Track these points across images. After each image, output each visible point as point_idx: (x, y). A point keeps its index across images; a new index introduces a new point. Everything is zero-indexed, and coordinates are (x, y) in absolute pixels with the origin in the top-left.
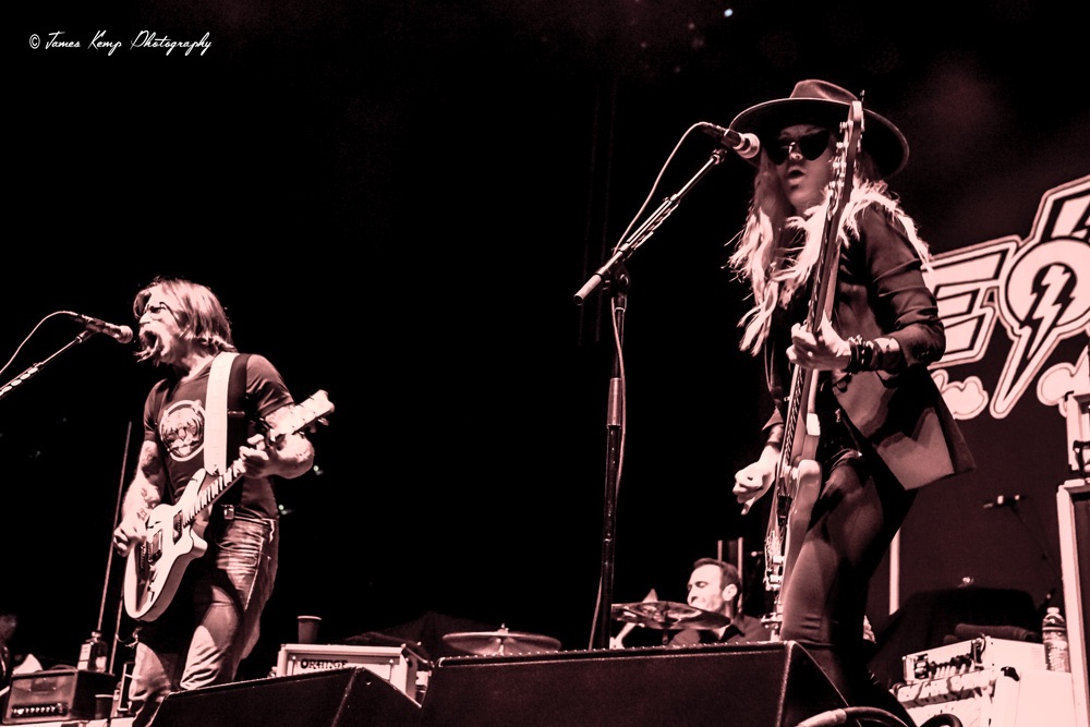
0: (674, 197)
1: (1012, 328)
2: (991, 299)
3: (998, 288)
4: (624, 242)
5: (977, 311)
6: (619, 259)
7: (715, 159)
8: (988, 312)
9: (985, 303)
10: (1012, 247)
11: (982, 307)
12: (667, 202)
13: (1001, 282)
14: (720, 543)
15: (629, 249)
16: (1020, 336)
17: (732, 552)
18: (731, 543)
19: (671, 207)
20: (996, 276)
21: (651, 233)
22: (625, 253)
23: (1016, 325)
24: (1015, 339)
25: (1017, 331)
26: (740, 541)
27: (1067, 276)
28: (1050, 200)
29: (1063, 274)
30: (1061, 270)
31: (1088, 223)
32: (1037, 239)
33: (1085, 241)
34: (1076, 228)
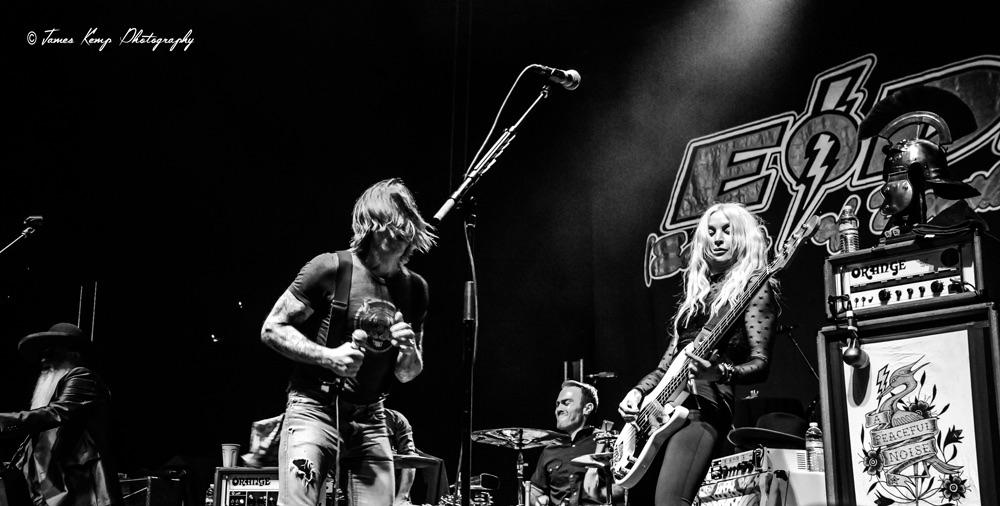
0: (512, 129)
1: (791, 185)
2: (775, 162)
3: (780, 153)
4: (472, 169)
5: (764, 173)
6: (469, 184)
7: (545, 94)
8: (774, 172)
9: (770, 166)
10: (791, 119)
11: (767, 169)
12: (506, 134)
13: (783, 148)
14: (566, 364)
15: (477, 175)
16: (797, 191)
17: (575, 370)
18: (574, 363)
19: (510, 137)
20: (779, 144)
21: (494, 161)
22: (473, 179)
23: (794, 183)
24: (794, 194)
25: (795, 188)
26: (582, 361)
27: (833, 142)
28: (820, 81)
29: (830, 140)
30: (828, 137)
31: (849, 99)
32: (809, 114)
33: (846, 114)
34: (839, 104)
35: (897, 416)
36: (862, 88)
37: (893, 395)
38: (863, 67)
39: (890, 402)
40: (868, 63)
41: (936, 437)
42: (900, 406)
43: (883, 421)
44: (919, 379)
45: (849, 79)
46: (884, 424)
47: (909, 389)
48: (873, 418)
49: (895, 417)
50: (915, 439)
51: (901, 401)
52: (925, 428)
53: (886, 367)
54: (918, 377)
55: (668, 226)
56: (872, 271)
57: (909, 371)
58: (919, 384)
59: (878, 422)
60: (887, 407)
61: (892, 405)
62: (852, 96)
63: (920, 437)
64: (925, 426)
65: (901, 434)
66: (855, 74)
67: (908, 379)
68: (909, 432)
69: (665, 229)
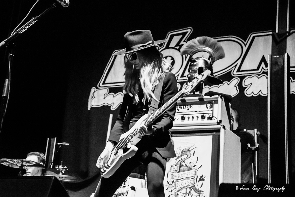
10: (157, 48)
14: (48, 139)
17: (52, 142)
18: (52, 139)
27: (172, 60)
28: (170, 35)
29: (171, 59)
30: (171, 58)
31: (180, 44)
32: (164, 47)
33: (179, 50)
34: (176, 46)
35: (182, 168)
36: (186, 40)
37: (182, 159)
38: (187, 32)
39: (180, 162)
40: (189, 31)
41: (196, 178)
42: (184, 164)
43: (176, 169)
44: (192, 154)
45: (181, 36)
46: (177, 171)
47: (188, 157)
48: (173, 168)
49: (181, 168)
50: (188, 178)
51: (184, 162)
52: (192, 174)
53: (180, 147)
54: (192, 152)
55: (101, 85)
56: (180, 107)
57: (189, 150)
58: (192, 155)
59: (174, 170)
60: (179, 163)
61: (180, 163)
62: (181, 43)
63: (189, 177)
64: (192, 173)
65: (183, 175)
66: (184, 34)
67: (188, 153)
68: (186, 175)
69: (99, 86)
